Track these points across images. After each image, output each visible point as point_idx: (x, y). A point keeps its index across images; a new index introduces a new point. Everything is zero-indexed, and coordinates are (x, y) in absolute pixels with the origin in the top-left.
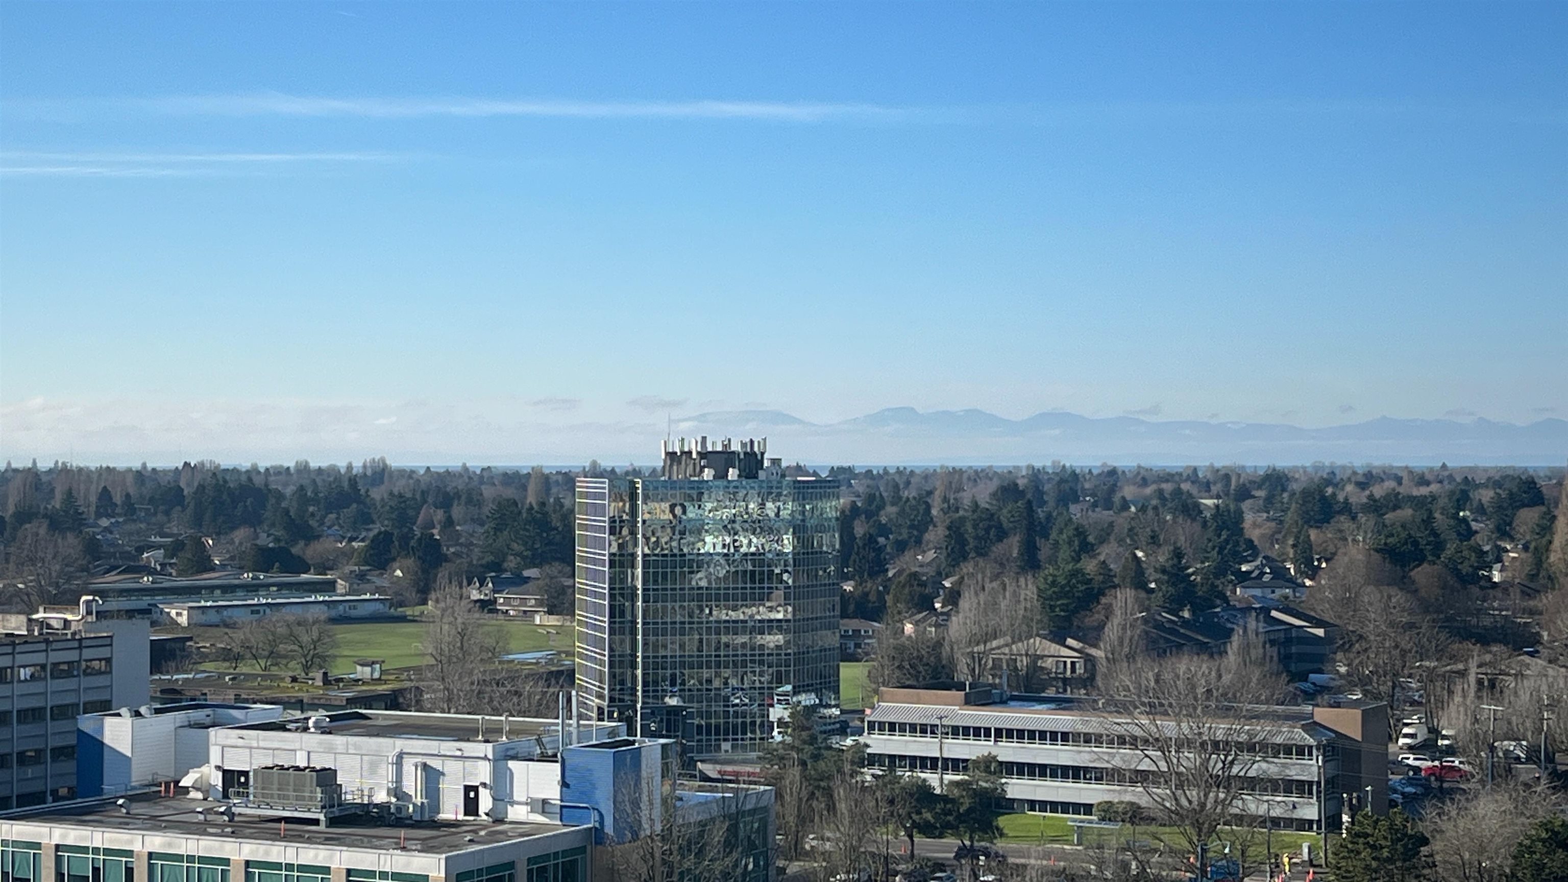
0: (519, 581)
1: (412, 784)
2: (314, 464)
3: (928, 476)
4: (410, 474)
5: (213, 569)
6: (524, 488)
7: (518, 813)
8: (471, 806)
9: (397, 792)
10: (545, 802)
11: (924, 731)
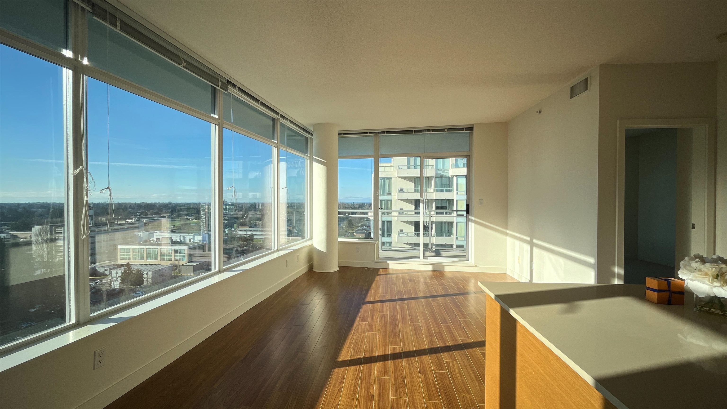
0: (191, 216)
1: (182, 239)
2: (161, 202)
3: (242, 203)
4: (174, 203)
5: (148, 215)
6: (191, 205)
7: (195, 242)
8: (190, 241)
9: (180, 240)
10: (200, 240)
11: (244, 231)
